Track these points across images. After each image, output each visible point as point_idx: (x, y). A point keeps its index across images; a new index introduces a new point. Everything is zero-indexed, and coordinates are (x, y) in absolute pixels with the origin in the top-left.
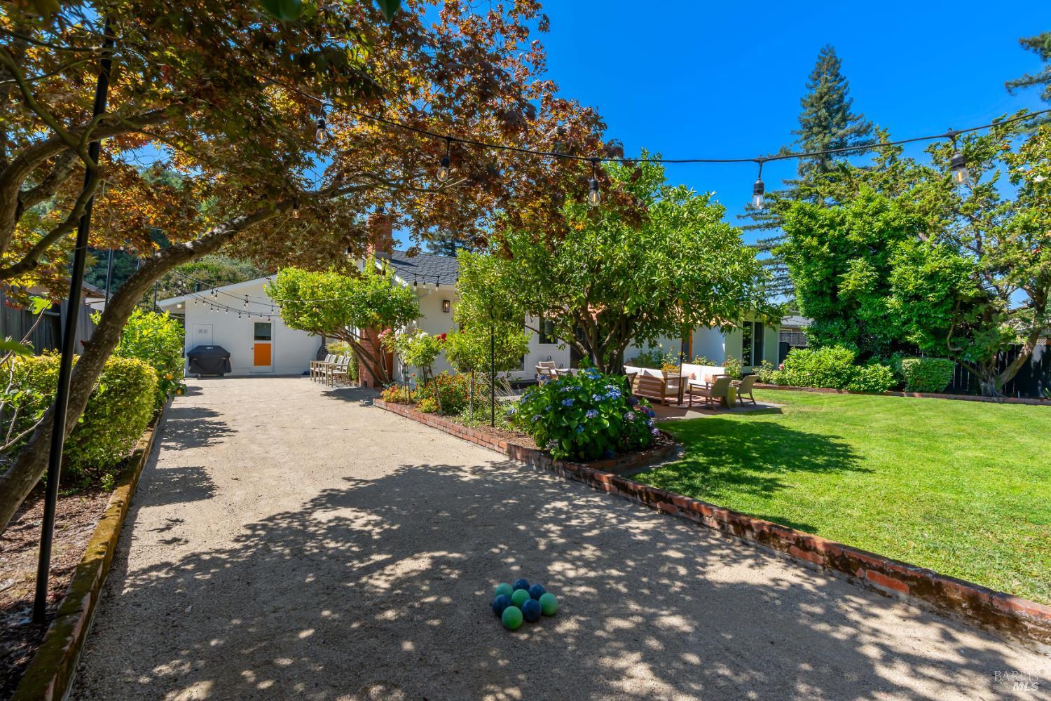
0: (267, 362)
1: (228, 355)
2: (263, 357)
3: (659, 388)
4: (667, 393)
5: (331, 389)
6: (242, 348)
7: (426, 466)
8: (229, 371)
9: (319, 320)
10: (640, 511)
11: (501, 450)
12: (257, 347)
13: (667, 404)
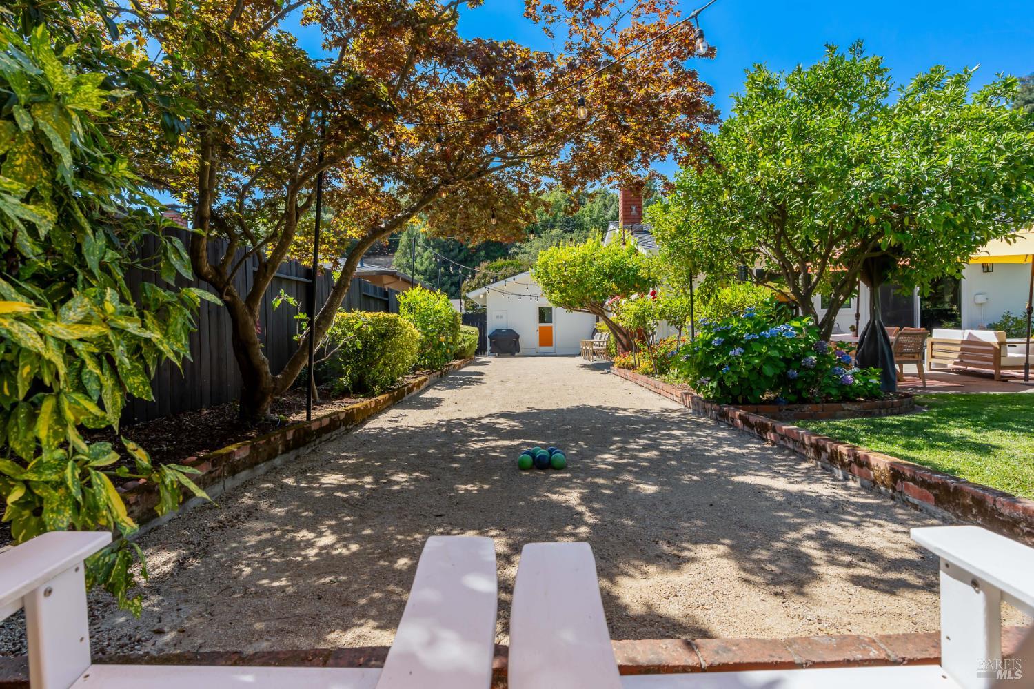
0: (550, 344)
1: (517, 337)
2: (546, 338)
3: (991, 356)
4: (1003, 363)
5: (589, 363)
6: (529, 331)
7: (600, 407)
8: (519, 351)
9: (568, 294)
10: (753, 443)
11: (676, 399)
12: (541, 330)
13: (1004, 379)
